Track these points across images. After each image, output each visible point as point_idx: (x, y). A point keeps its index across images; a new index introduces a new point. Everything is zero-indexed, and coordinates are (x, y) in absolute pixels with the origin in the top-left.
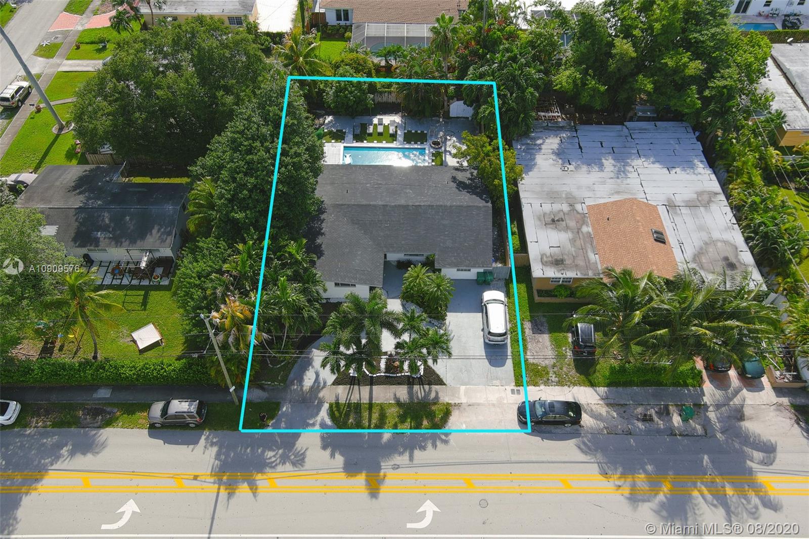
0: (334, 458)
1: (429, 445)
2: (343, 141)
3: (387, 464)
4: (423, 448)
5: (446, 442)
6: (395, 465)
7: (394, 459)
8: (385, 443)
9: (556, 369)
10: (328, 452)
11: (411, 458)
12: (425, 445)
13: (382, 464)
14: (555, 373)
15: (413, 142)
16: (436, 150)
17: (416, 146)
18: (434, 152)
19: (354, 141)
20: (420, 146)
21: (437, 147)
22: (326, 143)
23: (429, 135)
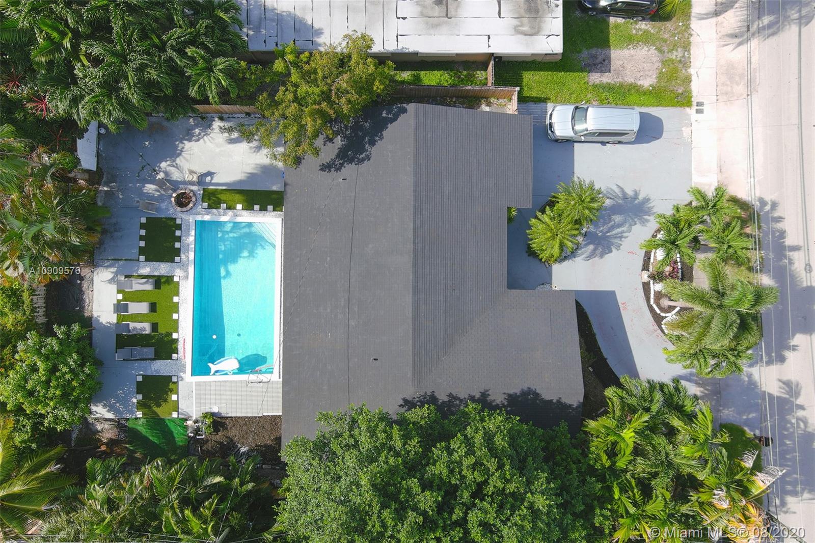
0: (797, 346)
1: (779, 226)
2: (174, 379)
3: (805, 279)
4: (782, 234)
5: (774, 205)
6: (805, 269)
7: (798, 270)
8: (777, 282)
9: (665, 49)
10: (788, 354)
11: (796, 248)
12: (778, 231)
13: (805, 285)
14: (671, 51)
15: (177, 245)
16: (200, 200)
17: (192, 239)
18: (205, 205)
19: (174, 356)
20: (188, 230)
21: (194, 199)
22: (178, 412)
23: (154, 214)
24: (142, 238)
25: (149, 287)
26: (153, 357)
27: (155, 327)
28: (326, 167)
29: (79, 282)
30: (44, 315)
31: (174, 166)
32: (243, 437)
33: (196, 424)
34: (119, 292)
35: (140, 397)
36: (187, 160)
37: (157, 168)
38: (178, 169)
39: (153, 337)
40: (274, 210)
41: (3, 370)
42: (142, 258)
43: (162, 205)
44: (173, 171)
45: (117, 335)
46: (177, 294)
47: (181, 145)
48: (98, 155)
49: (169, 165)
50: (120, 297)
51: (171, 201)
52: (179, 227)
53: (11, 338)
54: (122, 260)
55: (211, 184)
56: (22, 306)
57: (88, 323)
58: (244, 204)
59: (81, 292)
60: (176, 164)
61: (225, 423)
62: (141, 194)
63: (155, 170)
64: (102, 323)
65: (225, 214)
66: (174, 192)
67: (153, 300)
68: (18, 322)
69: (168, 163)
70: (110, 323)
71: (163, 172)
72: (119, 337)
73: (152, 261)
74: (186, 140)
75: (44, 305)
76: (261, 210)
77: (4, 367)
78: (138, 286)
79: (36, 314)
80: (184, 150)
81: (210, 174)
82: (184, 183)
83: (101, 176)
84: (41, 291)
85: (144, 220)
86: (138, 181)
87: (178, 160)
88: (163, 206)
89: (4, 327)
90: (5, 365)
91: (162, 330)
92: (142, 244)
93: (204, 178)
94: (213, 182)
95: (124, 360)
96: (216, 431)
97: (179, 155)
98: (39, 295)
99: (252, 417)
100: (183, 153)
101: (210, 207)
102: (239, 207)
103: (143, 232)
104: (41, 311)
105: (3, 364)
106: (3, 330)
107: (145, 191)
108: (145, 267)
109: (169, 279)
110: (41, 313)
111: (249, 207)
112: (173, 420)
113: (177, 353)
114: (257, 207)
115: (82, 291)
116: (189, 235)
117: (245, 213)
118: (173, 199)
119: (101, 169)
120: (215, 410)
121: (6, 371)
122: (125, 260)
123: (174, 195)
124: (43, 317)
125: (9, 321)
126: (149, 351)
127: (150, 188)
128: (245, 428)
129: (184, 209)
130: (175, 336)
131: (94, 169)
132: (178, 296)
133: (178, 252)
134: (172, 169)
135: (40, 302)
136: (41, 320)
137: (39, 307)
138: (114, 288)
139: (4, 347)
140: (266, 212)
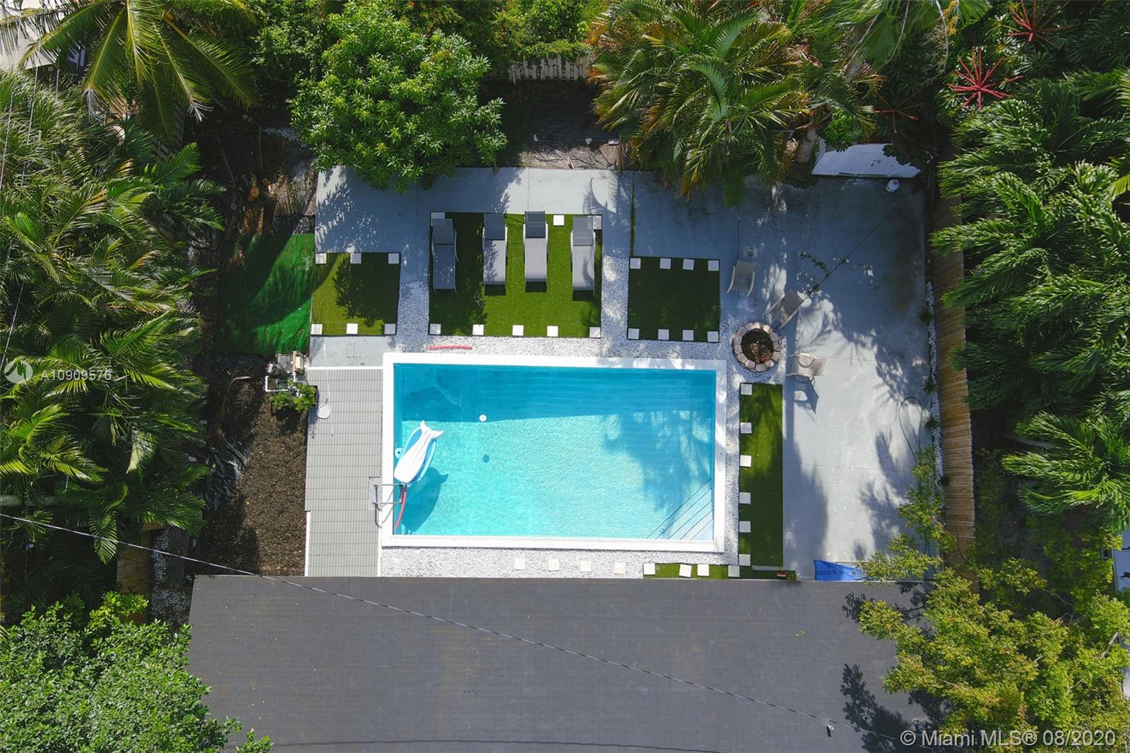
2: (390, 328)
15: (664, 334)
16: (757, 380)
17: (677, 364)
18: (748, 391)
19: (437, 329)
20: (694, 356)
21: (759, 368)
22: (323, 335)
23: (727, 289)
24: (677, 262)
25: (578, 280)
26: (436, 287)
27: (497, 289)
28: (853, 682)
29: (588, 141)
30: (523, 76)
31: (824, 326)
32: (263, 467)
33: (294, 374)
34: (568, 218)
35: (356, 259)
36: (838, 353)
37: (819, 293)
38: (819, 335)
39: (476, 288)
40: (741, 536)
41: (410, 6)
42: (636, 264)
43: (745, 302)
44: (815, 324)
45: (482, 215)
46: (562, 334)
47: (868, 341)
48: (842, 178)
49: (826, 317)
50: (559, 221)
51: (753, 323)
52: (700, 337)
53: (478, 21)
54: (633, 224)
55: (791, 401)
56: (541, 40)
57: (508, 160)
58: (751, 472)
59: (568, 146)
60: (829, 332)
61: (294, 430)
62: (766, 262)
63: (816, 288)
64: (506, 186)
65: (729, 432)
66: (771, 327)
67: (551, 285)
68: (510, 33)
69: (831, 316)
70: (506, 201)
71: (813, 305)
72: (478, 219)
73: (630, 283)
74: (880, 351)
75: (542, 77)
76: (741, 506)
77: (417, 9)
78: (581, 256)
79: (525, 63)
80: (859, 346)
81: (812, 399)
82: (792, 348)
83: (798, 184)
84: (571, 72)
85: (713, 266)
86: (792, 256)
87: (837, 335)
88: (744, 305)
89: (501, 7)
90: (421, 10)
91: (491, 304)
92: (665, 264)
93: (803, 386)
94: (796, 406)
95: (431, 228)
96: (279, 414)
97: (849, 338)
98: (564, 68)
99: (303, 488)
100: (852, 345)
101: (743, 399)
102: (747, 461)
103: (688, 265)
104: (531, 73)
105: (424, 6)
106: (496, 4)
107: (772, 270)
108: (618, 271)
109: (593, 319)
110: (527, 72)
111: (746, 481)
112: (305, 325)
113: (442, 334)
114: (746, 498)
115: (570, 148)
116: (683, 357)
117: (734, 472)
118: (757, 326)
119: (814, 183)
120: (323, 411)
121: (408, 13)
122: (632, 231)
123: (766, 329)
124: (519, 75)
125: (512, 16)
126: (447, 279)
127: (779, 280)
128: (282, 472)
129: (738, 348)
130: (478, 329)
131: (816, 171)
132: (559, 336)
133: (649, 334)
134: (818, 323)
135: (548, 71)
136: (515, 73)
137: (540, 68)
138: (578, 208)
139: (459, 7)
140: (737, 516)
